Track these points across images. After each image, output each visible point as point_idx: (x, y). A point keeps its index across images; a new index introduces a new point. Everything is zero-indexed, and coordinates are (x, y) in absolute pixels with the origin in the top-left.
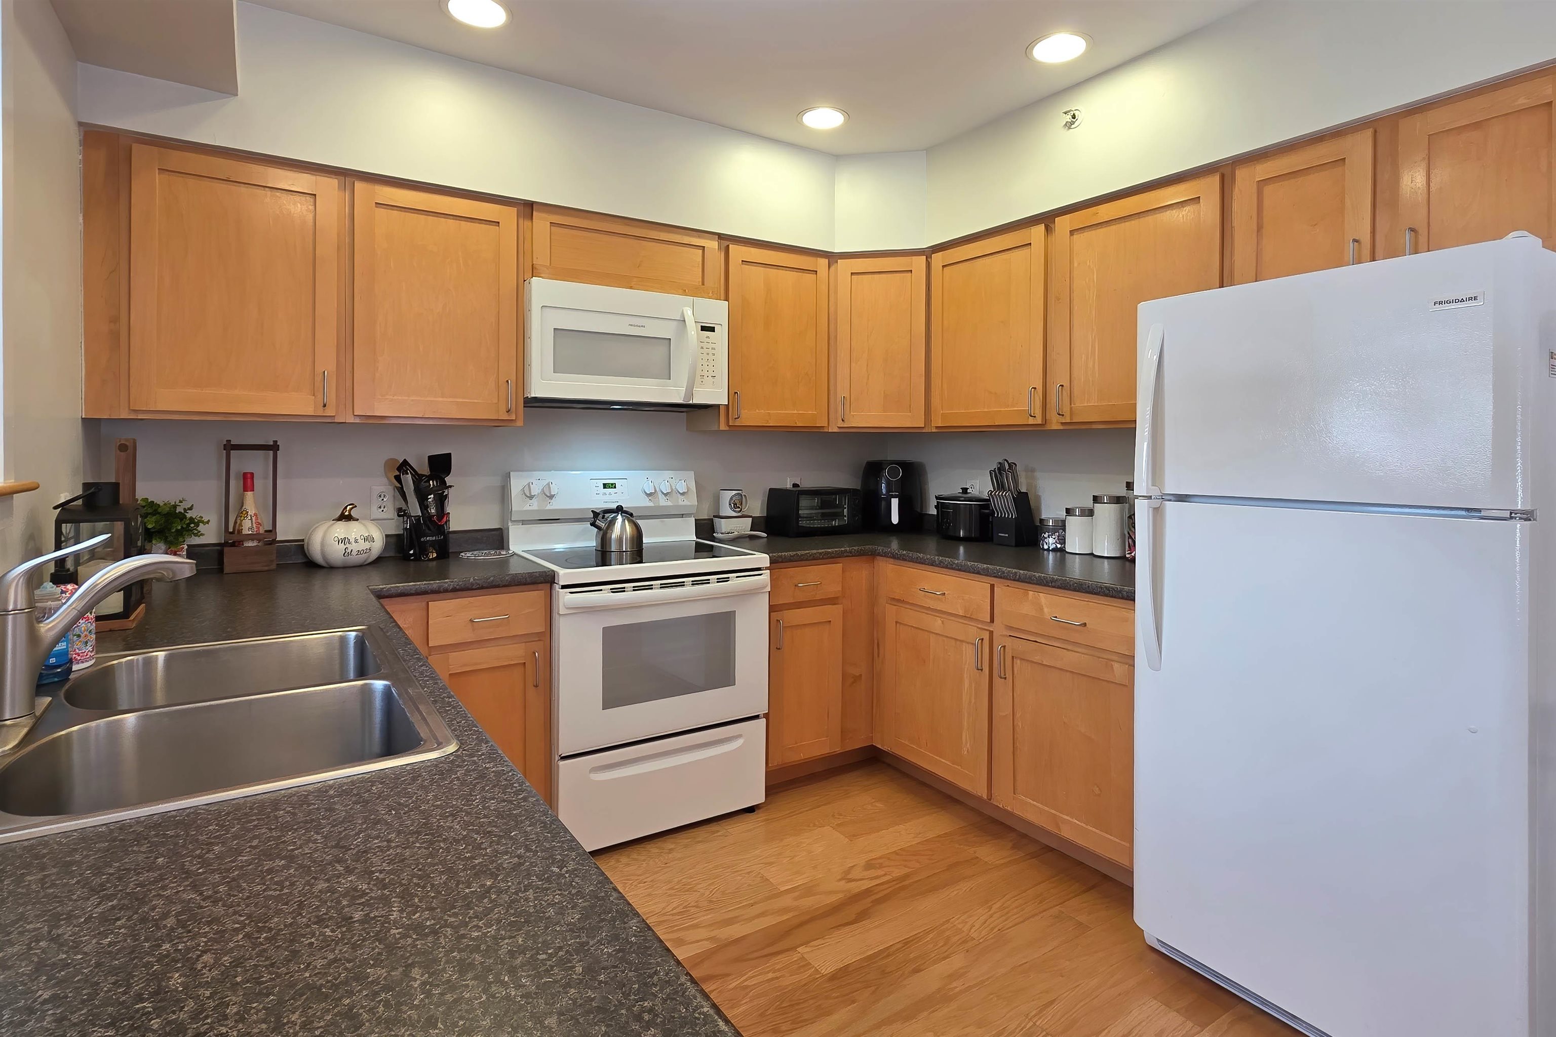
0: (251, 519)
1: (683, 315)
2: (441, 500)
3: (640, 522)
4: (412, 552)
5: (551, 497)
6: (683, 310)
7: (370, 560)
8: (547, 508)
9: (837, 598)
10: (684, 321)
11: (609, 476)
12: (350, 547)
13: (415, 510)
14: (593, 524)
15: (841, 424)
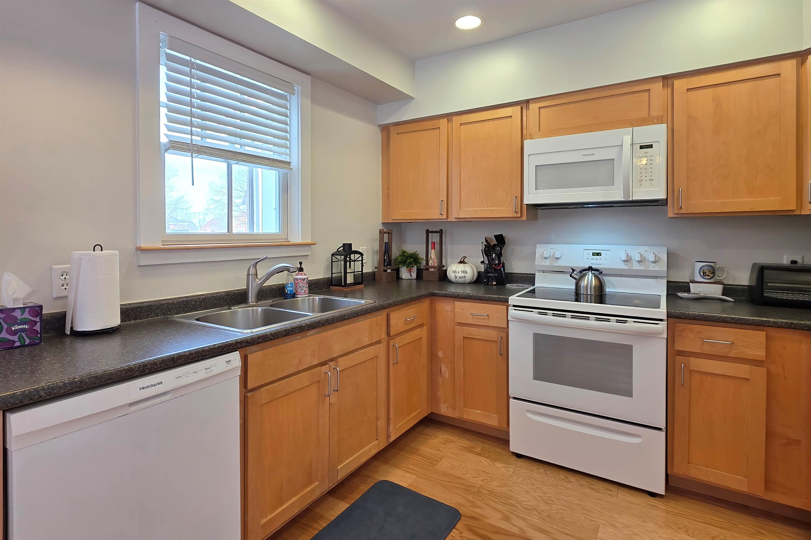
0: (432, 260)
2: (499, 255)
3: (606, 279)
4: (485, 280)
5: (558, 258)
6: (621, 139)
7: (467, 281)
8: (554, 265)
9: (758, 360)
10: (621, 145)
12: (457, 275)
14: (571, 276)
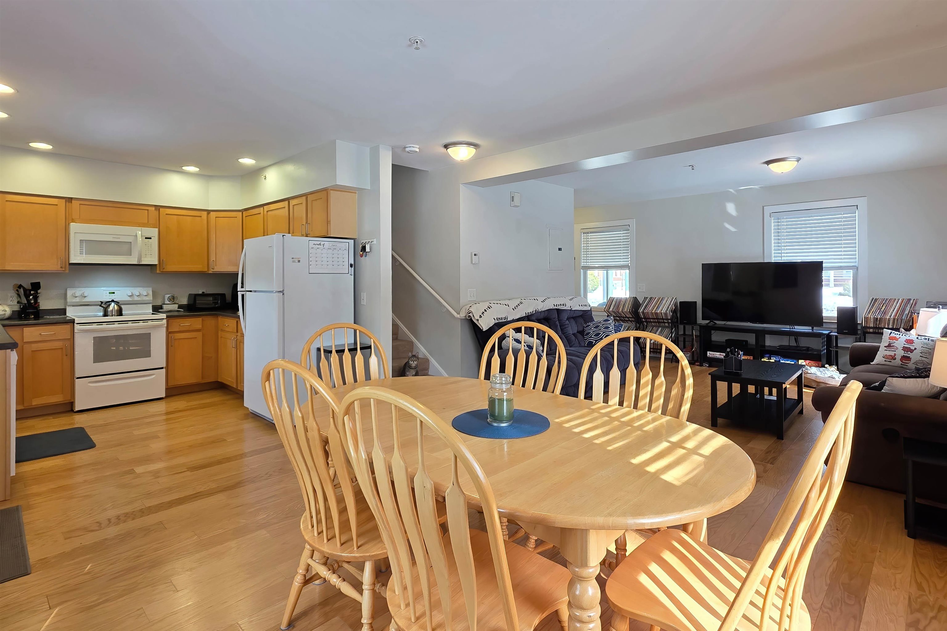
1: (136, 234)
2: (36, 298)
4: (23, 315)
5: (85, 297)
6: (136, 233)
8: (83, 301)
9: (200, 330)
10: (137, 236)
11: (112, 289)
13: (24, 301)
14: (101, 306)
15: (212, 270)
